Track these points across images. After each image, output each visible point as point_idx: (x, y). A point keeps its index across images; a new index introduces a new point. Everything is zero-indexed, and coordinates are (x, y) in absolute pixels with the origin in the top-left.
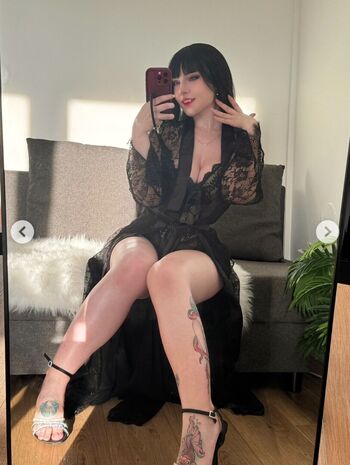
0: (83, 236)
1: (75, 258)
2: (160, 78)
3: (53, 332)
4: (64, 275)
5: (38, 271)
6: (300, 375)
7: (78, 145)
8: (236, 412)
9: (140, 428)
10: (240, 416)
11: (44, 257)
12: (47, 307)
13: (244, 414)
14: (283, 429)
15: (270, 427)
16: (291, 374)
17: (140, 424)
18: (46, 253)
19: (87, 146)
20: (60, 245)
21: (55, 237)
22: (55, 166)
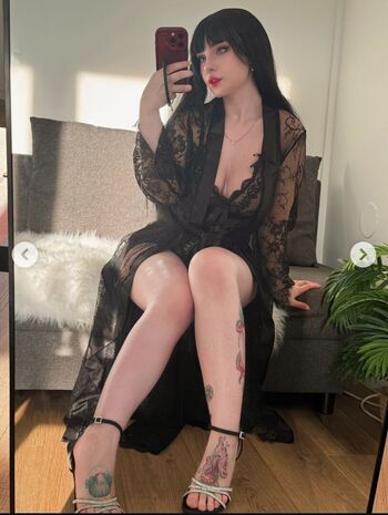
0: (93, 233)
1: (86, 261)
2: (173, 40)
3: (59, 344)
4: (73, 282)
5: (42, 276)
6: (332, 396)
7: (89, 127)
8: (263, 438)
9: (157, 457)
10: (267, 444)
11: (50, 259)
12: (52, 318)
13: (271, 441)
14: (315, 461)
15: (301, 458)
16: (323, 395)
17: (156, 453)
18: (52, 254)
19: (100, 129)
20: (68, 244)
21: (61, 233)
22: (62, 150)
